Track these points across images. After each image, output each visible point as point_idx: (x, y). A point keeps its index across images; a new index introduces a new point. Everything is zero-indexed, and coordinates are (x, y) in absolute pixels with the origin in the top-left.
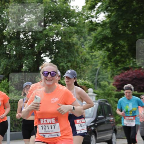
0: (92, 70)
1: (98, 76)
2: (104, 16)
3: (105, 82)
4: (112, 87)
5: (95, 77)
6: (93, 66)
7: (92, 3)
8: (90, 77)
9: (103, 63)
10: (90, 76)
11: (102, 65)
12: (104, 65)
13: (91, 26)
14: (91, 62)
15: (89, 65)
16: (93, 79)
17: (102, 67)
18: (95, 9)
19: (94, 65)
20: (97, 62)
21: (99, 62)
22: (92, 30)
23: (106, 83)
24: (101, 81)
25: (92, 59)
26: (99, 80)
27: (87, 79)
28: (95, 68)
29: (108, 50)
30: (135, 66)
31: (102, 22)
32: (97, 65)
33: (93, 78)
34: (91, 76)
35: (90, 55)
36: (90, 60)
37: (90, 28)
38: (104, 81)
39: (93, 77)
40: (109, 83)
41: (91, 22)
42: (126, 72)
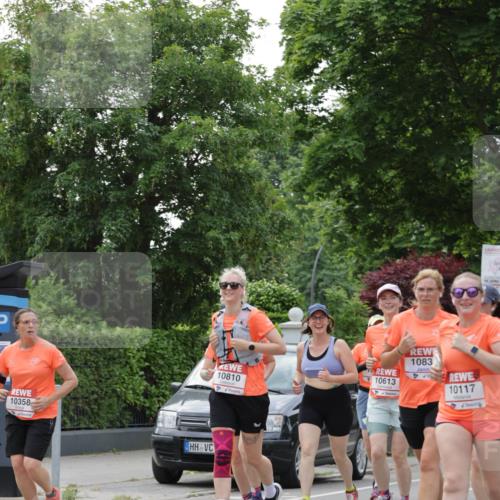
0: (303, 254)
1: (317, 273)
2: (337, 100)
3: (339, 289)
4: (357, 305)
5: (309, 276)
6: (306, 244)
7: (304, 58)
8: (296, 276)
9: (333, 234)
10: (294, 272)
11: (330, 241)
12: (334, 241)
13: (300, 126)
14: (298, 229)
15: (292, 238)
16: (303, 280)
17: (329, 245)
18: (313, 78)
19: (306, 239)
20: (315, 230)
21: (322, 232)
22: (302, 136)
23: (342, 293)
24: (326, 286)
25: (303, 222)
26: (321, 284)
27: (286, 281)
28: (310, 248)
29: (347, 195)
30: (424, 246)
31: (331, 114)
32: (316, 240)
33: (305, 276)
34: (299, 270)
35: (297, 209)
36: (296, 226)
37: (297, 132)
38: (334, 287)
39: (303, 273)
40: (350, 295)
41: (301, 113)
42: (398, 261)
